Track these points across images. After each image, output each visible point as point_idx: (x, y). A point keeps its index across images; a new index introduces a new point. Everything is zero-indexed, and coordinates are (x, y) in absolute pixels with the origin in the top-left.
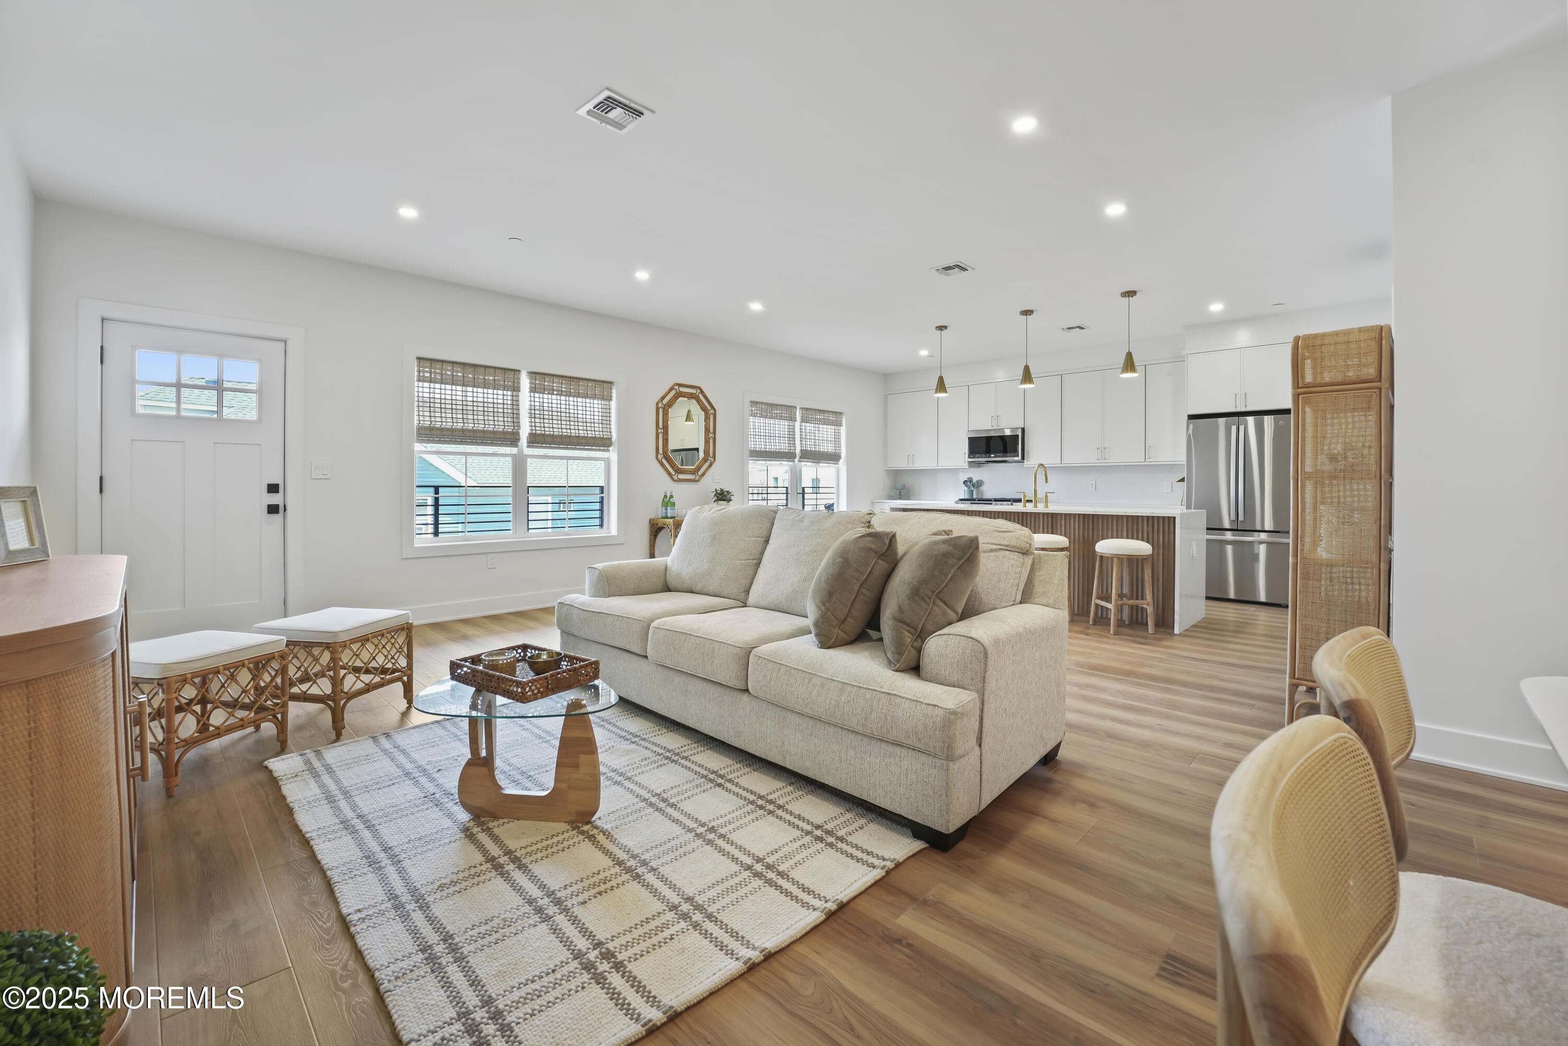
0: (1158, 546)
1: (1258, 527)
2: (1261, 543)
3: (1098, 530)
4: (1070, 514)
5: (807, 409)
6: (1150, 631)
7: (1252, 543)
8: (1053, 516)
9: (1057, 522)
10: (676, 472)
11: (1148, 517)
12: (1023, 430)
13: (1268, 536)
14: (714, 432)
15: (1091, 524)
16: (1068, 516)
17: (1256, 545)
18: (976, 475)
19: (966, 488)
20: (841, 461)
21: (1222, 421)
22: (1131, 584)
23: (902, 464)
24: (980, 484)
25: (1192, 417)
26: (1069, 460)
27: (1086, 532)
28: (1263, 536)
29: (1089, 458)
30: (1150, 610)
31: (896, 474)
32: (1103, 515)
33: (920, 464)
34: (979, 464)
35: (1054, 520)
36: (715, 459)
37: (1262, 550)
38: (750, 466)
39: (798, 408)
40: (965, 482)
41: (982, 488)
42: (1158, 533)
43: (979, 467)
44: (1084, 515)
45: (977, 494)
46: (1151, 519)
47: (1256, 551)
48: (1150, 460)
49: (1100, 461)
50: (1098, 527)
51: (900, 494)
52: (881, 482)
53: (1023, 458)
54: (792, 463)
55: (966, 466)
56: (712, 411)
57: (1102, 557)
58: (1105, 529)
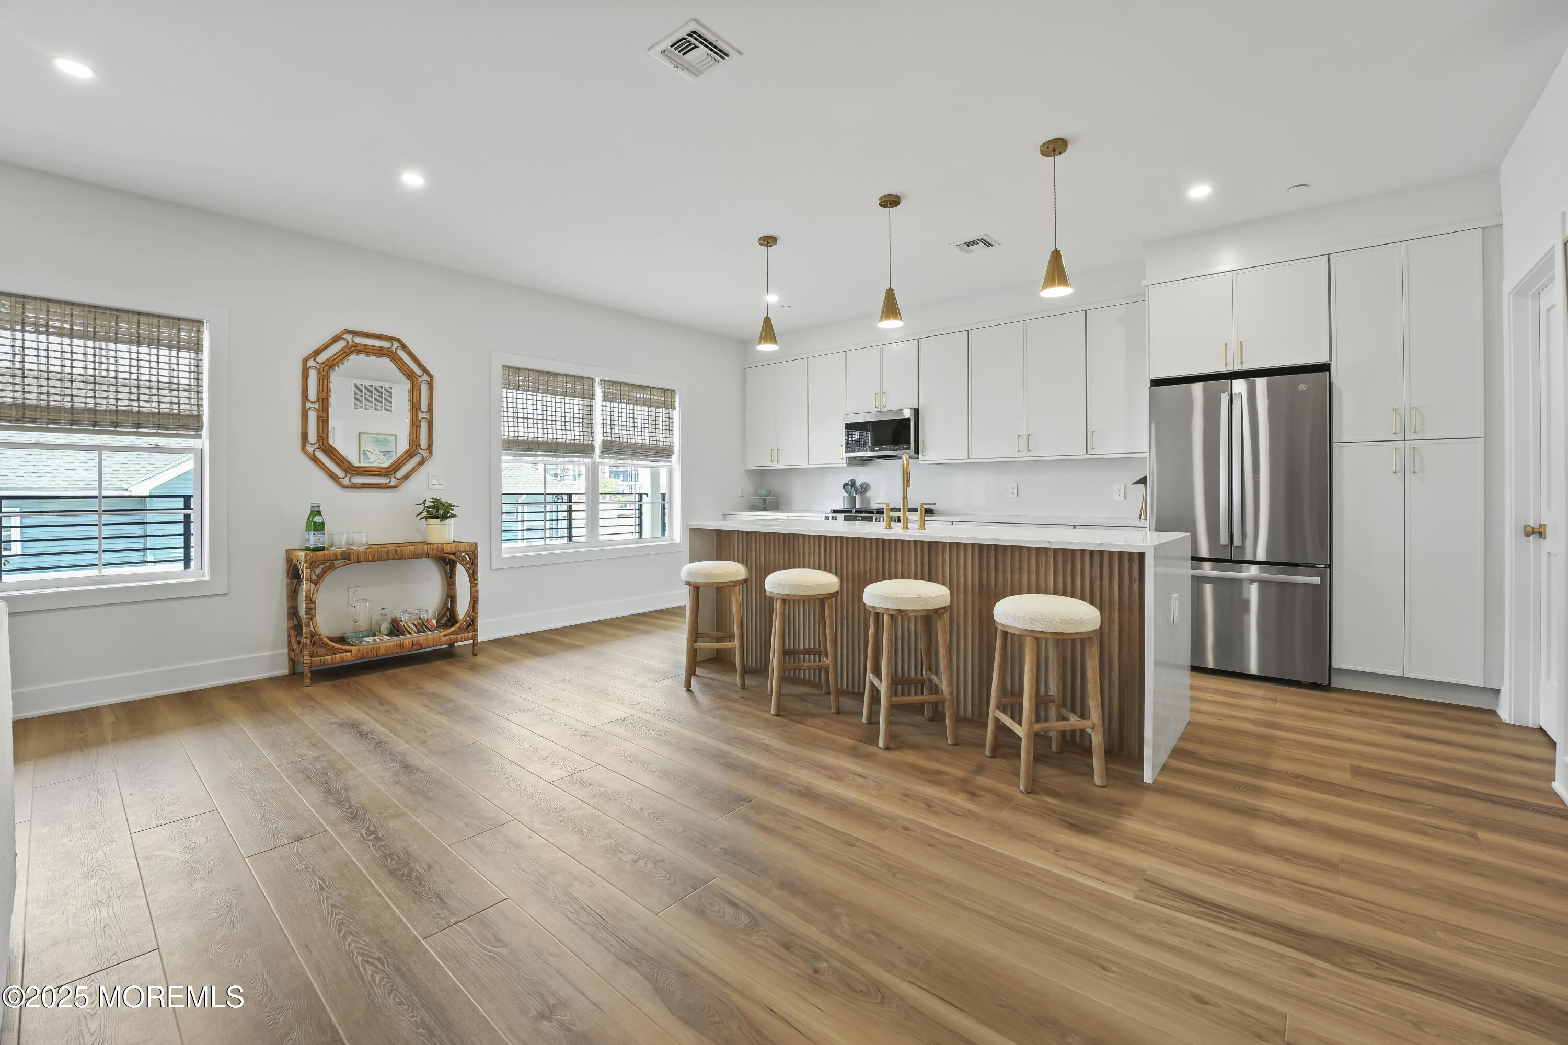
0: (1111, 605)
1: (1249, 557)
2: (1252, 581)
3: (1004, 573)
4: (958, 544)
5: (613, 383)
6: (1098, 781)
7: (1240, 581)
8: (932, 547)
9: (937, 556)
10: (346, 472)
11: (1092, 552)
12: (917, 412)
13: (1261, 571)
14: (430, 410)
15: (992, 560)
16: (954, 547)
17: (1245, 584)
18: (861, 475)
19: (846, 495)
20: (675, 458)
21: (1197, 387)
22: (1063, 678)
23: (764, 462)
24: (865, 488)
25: (1156, 383)
26: (979, 453)
27: (985, 575)
28: (1254, 570)
29: (1006, 451)
30: (1097, 740)
31: (760, 475)
32: (1013, 548)
33: (786, 462)
34: (863, 462)
35: (933, 552)
36: (431, 453)
37: (1253, 593)
38: (504, 465)
39: (597, 380)
40: (845, 486)
41: (868, 494)
42: (1111, 580)
43: (863, 465)
44: (981, 546)
45: (862, 502)
46: (1097, 556)
47: (1245, 596)
48: (1093, 452)
49: (1019, 454)
50: (1004, 565)
51: (765, 503)
52: (741, 486)
53: (917, 451)
54: (589, 460)
55: (844, 463)
56: (426, 377)
57: (1005, 634)
58: (1017, 569)
